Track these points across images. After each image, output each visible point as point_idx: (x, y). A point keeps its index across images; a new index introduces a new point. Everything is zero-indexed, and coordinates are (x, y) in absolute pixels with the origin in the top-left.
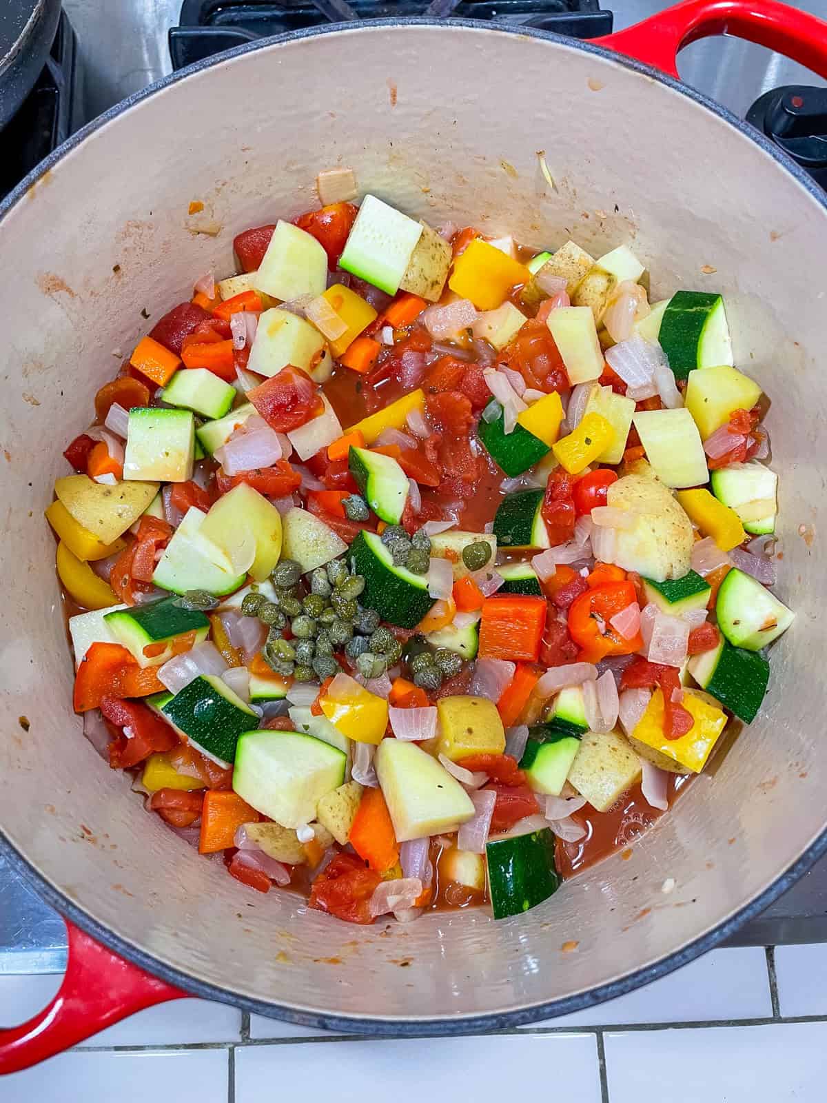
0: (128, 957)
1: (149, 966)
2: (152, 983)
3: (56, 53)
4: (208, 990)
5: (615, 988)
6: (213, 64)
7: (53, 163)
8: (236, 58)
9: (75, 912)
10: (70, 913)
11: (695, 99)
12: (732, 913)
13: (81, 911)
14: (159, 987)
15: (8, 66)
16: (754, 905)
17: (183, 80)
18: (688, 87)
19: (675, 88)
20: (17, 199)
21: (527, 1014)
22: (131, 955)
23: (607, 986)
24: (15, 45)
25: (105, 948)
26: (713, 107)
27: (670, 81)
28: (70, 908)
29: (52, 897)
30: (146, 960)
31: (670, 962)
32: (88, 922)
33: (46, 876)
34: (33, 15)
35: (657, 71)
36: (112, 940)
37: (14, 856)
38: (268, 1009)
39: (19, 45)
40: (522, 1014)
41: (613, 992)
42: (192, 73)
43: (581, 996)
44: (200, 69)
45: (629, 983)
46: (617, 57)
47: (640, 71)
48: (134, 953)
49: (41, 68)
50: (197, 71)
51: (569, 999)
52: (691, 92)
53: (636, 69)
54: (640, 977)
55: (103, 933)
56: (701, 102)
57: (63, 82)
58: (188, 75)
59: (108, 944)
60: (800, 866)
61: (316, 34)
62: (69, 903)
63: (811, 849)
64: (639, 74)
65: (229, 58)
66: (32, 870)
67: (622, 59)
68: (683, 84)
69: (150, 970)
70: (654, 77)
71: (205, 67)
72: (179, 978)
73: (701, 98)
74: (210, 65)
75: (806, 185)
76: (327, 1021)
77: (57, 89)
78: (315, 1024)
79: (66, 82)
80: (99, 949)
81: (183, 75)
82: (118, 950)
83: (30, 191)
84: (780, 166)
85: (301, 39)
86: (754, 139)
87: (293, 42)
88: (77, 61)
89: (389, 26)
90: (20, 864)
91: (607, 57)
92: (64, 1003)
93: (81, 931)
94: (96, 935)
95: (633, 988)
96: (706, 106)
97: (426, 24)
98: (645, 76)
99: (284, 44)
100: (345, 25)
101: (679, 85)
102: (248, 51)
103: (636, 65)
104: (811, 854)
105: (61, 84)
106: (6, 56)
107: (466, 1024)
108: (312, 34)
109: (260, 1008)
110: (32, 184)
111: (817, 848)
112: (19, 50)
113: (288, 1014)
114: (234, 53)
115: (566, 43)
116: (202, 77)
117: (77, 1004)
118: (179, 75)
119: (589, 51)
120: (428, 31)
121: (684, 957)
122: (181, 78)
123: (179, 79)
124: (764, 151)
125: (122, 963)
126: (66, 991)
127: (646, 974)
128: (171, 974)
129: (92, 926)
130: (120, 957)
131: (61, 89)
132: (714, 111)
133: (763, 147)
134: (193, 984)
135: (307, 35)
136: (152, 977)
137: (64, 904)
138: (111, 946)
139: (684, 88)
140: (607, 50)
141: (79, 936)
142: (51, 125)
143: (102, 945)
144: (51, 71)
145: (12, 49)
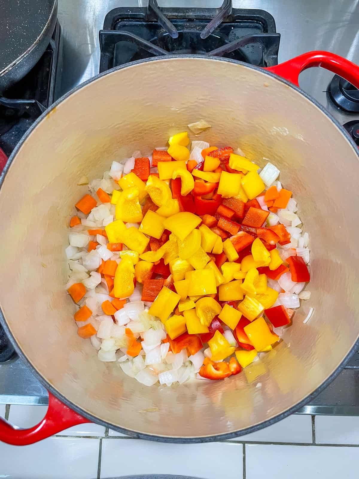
0: (70, 407)
1: (78, 411)
2: (78, 417)
4: (98, 421)
5: (244, 432)
6: (120, 69)
7: (57, 105)
8: (129, 67)
9: (52, 389)
10: (50, 389)
11: (304, 95)
12: (288, 408)
13: (54, 389)
14: (81, 418)
15: (35, 46)
16: (297, 406)
18: (302, 90)
19: (297, 90)
20: (43, 118)
21: (211, 438)
22: (71, 406)
23: (241, 431)
24: (38, 38)
25: (62, 403)
26: (311, 99)
27: (295, 87)
28: (51, 388)
29: (44, 383)
30: (76, 408)
31: (264, 424)
32: (56, 393)
33: (42, 375)
34: (46, 26)
35: (290, 83)
36: (65, 400)
37: (31, 367)
38: (119, 429)
39: (40, 38)
40: (210, 438)
41: (243, 433)
42: (111, 72)
43: (231, 433)
44: (114, 71)
45: (249, 430)
46: (275, 76)
47: (284, 82)
48: (73, 406)
49: (48, 44)
50: (113, 71)
51: (227, 434)
52: (303, 92)
53: (282, 81)
55: (62, 398)
56: (306, 97)
57: (55, 48)
58: (110, 73)
60: (315, 393)
61: (160, 59)
62: (50, 386)
63: (320, 387)
64: (283, 84)
65: (126, 67)
66: (38, 373)
67: (277, 77)
68: (300, 89)
69: (78, 412)
70: (289, 85)
71: (117, 70)
72: (88, 416)
73: (307, 95)
74: (119, 69)
75: (344, 133)
76: (140, 435)
77: (53, 51)
79: (56, 47)
80: (60, 403)
81: (108, 72)
82: (67, 404)
83: (48, 115)
84: (334, 124)
85: (154, 61)
86: (325, 113)
87: (151, 61)
90: (33, 370)
91: (272, 76)
92: (46, 421)
93: (54, 396)
94: (59, 398)
95: (250, 432)
96: (308, 98)
97: (202, 58)
98: (285, 85)
100: (171, 57)
101: (298, 89)
102: (133, 65)
103: (282, 80)
104: (320, 389)
105: (54, 48)
106: (35, 43)
107: (189, 440)
108: (158, 59)
109: (116, 429)
110: (49, 113)
111: (322, 387)
112: (40, 40)
113: (126, 431)
114: (128, 65)
115: (256, 69)
116: (115, 74)
117: (50, 422)
118: (106, 73)
119: (265, 73)
121: (270, 423)
122: (107, 74)
123: (106, 74)
125: (68, 408)
126: (47, 417)
127: (256, 427)
128: (85, 414)
129: (58, 395)
131: (54, 50)
132: (311, 101)
133: (328, 117)
134: (93, 418)
135: (157, 60)
136: (78, 414)
137: (48, 386)
138: (64, 402)
139: (300, 91)
140: (272, 73)
141: (53, 398)
142: (50, 66)
143: (60, 401)
144: (51, 44)
145: (37, 40)
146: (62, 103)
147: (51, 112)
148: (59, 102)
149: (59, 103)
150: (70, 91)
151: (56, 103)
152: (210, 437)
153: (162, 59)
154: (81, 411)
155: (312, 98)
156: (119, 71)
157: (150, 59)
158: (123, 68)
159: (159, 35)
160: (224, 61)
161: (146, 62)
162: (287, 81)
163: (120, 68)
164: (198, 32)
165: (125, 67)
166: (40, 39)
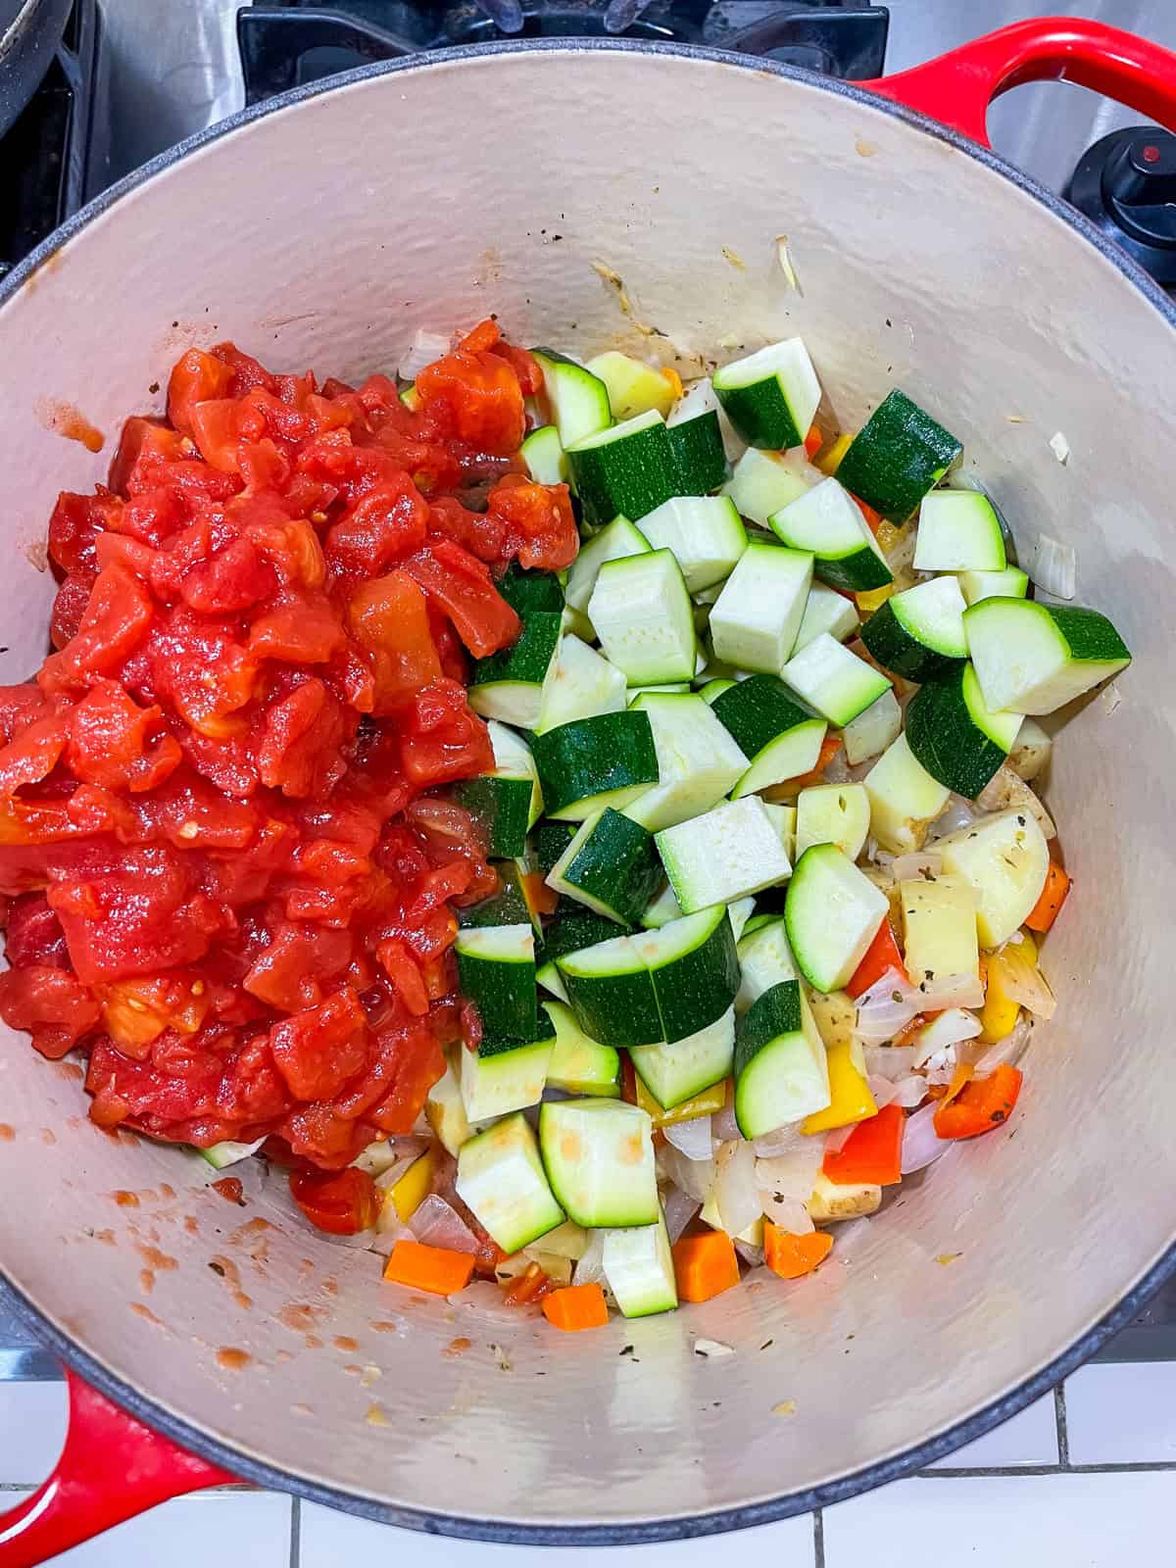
0: (155, 1426)
1: (186, 1438)
2: (189, 1462)
3: (70, 39)
4: (270, 1476)
5: (849, 1484)
6: (305, 97)
7: (63, 241)
8: (338, 91)
9: (79, 1358)
10: (71, 1359)
11: (1012, 179)
13: (87, 1356)
14: (201, 1468)
16: (1051, 1372)
17: (259, 121)
18: (1001, 160)
19: (983, 161)
20: (10, 293)
21: (724, 1519)
22: (159, 1422)
23: (838, 1482)
24: (10, 31)
25: (122, 1411)
26: (1038, 192)
27: (977, 151)
28: (72, 1352)
29: (46, 1336)
30: (178, 1429)
31: (928, 1450)
32: (97, 1373)
33: (37, 1304)
35: (959, 135)
36: (132, 1399)
38: (356, 1504)
39: (15, 32)
40: (716, 1519)
41: (846, 1490)
42: (273, 111)
43: (801, 1495)
44: (285, 105)
45: (870, 1477)
46: (901, 112)
47: (934, 134)
48: (165, 1420)
49: (48, 63)
50: (279, 108)
51: (782, 1500)
52: (1005, 168)
53: (927, 130)
54: (887, 1470)
55: (118, 1389)
56: (1020, 185)
57: (80, 81)
58: (267, 113)
59: (125, 1404)
60: (1118, 1316)
61: (457, 58)
62: (71, 1344)
63: (1134, 1292)
64: (931, 139)
65: (328, 89)
66: (18, 1294)
67: (908, 115)
68: (995, 156)
69: (186, 1444)
70: (953, 144)
71: (292, 102)
72: (227, 1456)
73: (1022, 179)
74: (300, 100)
76: (439, 1524)
77: (71, 90)
78: (422, 1526)
79: (85, 81)
80: (114, 1412)
82: (140, 1414)
83: (28, 284)
84: (1130, 284)
85: (435, 66)
86: (1096, 244)
87: (422, 68)
88: (101, 49)
89: (566, 50)
91: (886, 110)
92: (61, 1485)
93: (87, 1383)
94: (109, 1392)
95: (876, 1486)
96: (1027, 190)
97: (621, 49)
98: (940, 141)
99: (411, 71)
100: (501, 47)
101: (990, 158)
102: (355, 81)
103: (928, 124)
104: (1134, 1301)
105: (76, 83)
107: (636, 1532)
108: (452, 58)
109: (344, 1503)
110: (32, 271)
111: (1143, 1291)
112: (15, 40)
113: (383, 1511)
114: (336, 82)
115: (826, 87)
116: (289, 117)
117: (78, 1489)
119: (859, 100)
120: (624, 59)
121: (949, 1443)
122: (256, 117)
123: (252, 120)
124: (1109, 263)
125: (146, 1431)
126: (64, 1470)
127: (895, 1466)
128: (216, 1450)
129: (104, 1378)
130: (143, 1424)
131: (76, 89)
132: (1040, 199)
133: (1107, 256)
135: (445, 60)
136: (188, 1453)
137: (63, 1346)
138: (130, 1408)
139: (996, 162)
140: (886, 99)
141: (86, 1392)
142: (60, 145)
143: (116, 1405)
144: (63, 63)
145: (4, 38)
146: (83, 232)
147: (43, 270)
148: (70, 229)
149: (71, 234)
150: (112, 188)
151: (61, 233)
152: (718, 1514)
153: (466, 57)
154: (200, 1441)
155: (1043, 190)
156: (300, 105)
157: (418, 57)
158: (317, 93)
159: (456, 28)
160: (705, 58)
161: (404, 68)
162: (945, 128)
163: (304, 92)
164: (593, 14)
165: (323, 91)
166: (18, 35)
